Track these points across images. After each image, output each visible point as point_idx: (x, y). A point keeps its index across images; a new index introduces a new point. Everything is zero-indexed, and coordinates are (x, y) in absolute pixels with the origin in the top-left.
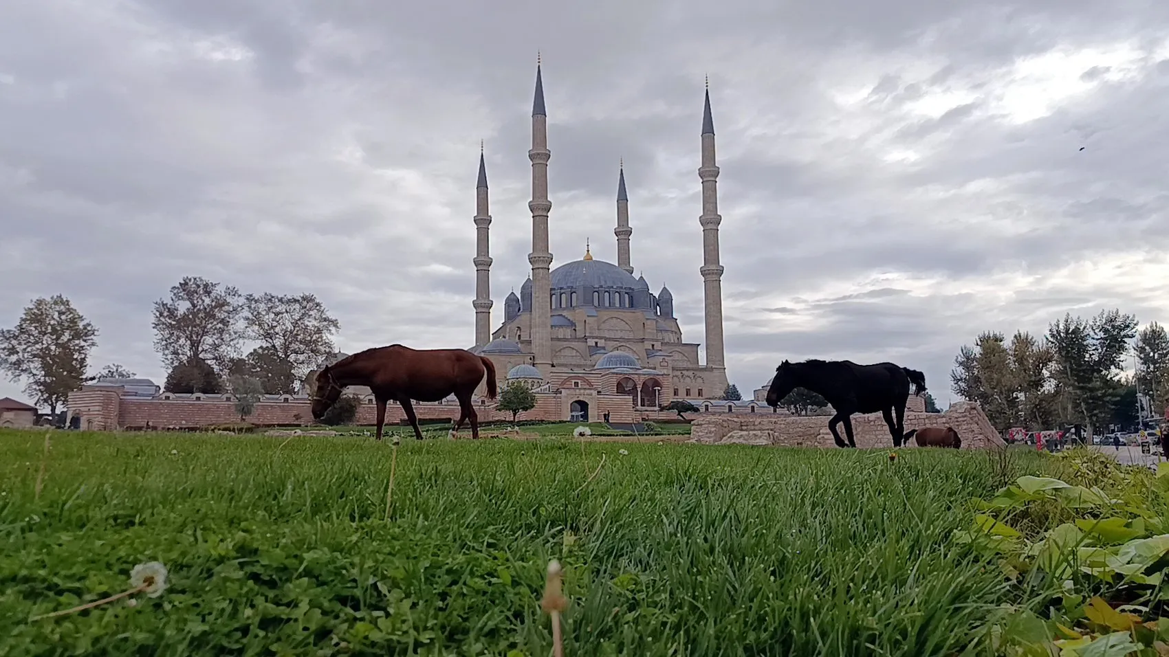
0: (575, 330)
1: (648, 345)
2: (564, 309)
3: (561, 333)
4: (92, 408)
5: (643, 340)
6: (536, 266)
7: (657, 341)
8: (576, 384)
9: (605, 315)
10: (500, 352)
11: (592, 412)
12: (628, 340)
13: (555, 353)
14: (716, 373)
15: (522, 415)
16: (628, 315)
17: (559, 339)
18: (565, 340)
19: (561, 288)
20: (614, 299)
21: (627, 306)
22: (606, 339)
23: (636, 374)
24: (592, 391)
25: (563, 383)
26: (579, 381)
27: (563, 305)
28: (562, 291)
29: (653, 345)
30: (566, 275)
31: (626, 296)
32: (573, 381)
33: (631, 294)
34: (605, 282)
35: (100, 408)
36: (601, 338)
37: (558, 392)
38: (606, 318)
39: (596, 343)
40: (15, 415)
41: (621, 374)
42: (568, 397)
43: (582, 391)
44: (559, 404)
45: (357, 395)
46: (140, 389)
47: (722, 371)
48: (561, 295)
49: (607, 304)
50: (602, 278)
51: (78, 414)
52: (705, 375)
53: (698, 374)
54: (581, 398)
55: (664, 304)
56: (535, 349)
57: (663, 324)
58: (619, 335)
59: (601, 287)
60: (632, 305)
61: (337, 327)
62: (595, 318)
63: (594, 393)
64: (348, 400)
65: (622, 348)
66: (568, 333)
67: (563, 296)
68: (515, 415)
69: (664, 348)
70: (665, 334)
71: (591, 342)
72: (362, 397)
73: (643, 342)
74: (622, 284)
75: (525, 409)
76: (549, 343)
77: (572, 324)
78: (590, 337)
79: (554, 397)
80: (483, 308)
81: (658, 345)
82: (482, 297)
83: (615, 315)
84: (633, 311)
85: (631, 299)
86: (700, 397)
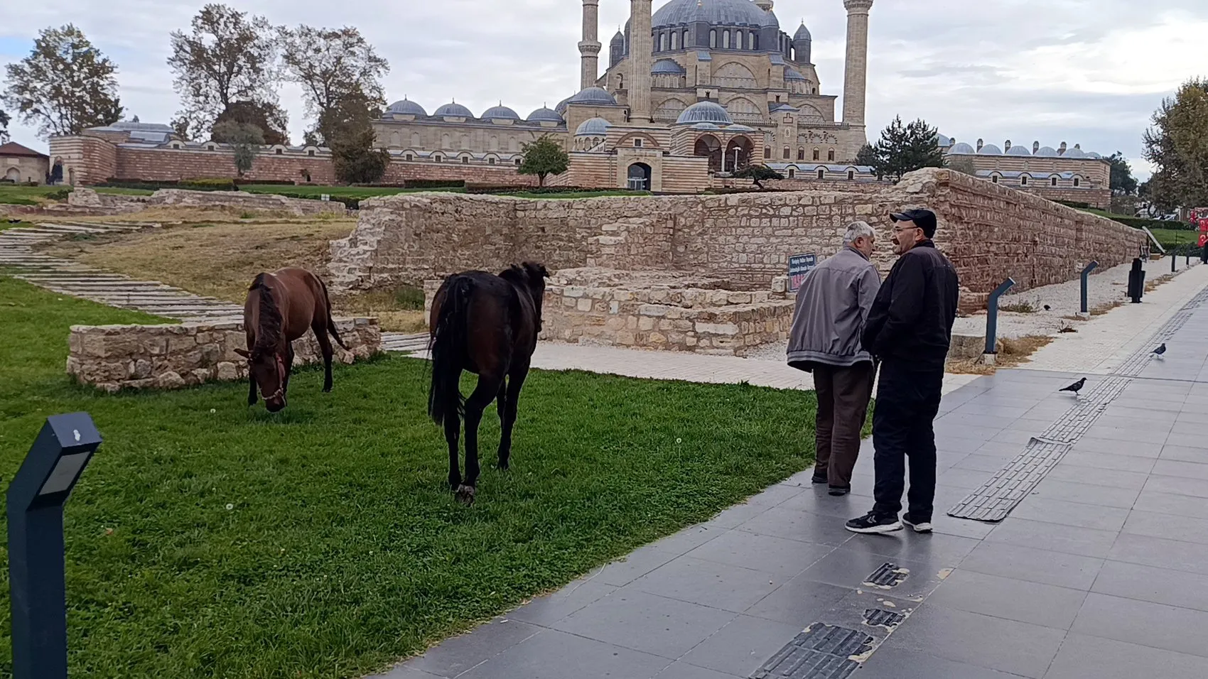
0: (685, 77)
1: (771, 97)
2: (675, 52)
3: (667, 81)
4: (72, 156)
5: (765, 91)
7: (783, 91)
8: (638, 142)
9: (722, 59)
10: (590, 103)
11: (656, 178)
12: (749, 91)
13: (655, 105)
14: (852, 132)
15: (552, 180)
16: (751, 60)
17: (663, 89)
18: (671, 90)
19: (672, 26)
20: (735, 39)
21: (751, 47)
22: (720, 89)
23: (721, 131)
24: (657, 152)
25: (621, 141)
26: (642, 139)
27: (674, 47)
28: (673, 29)
29: (778, 97)
30: (679, 9)
31: (751, 35)
32: (634, 138)
33: (755, 30)
34: (726, 17)
35: (81, 156)
36: (714, 88)
37: (614, 151)
38: (722, 63)
39: (708, 94)
40: (20, 162)
41: (701, 130)
42: (625, 158)
43: (644, 152)
44: (613, 168)
46: (147, 135)
47: (861, 129)
48: (671, 34)
49: (726, 45)
50: (722, 12)
51: (60, 162)
52: (841, 133)
53: (830, 132)
54: (642, 160)
55: (801, 43)
56: (631, 101)
57: (794, 71)
58: (737, 84)
59: (720, 23)
60: (757, 47)
62: (709, 63)
63: (659, 154)
65: (739, 100)
66: (675, 81)
67: (674, 35)
68: (542, 178)
69: (793, 100)
70: (796, 84)
71: (702, 93)
73: (766, 93)
74: (747, 20)
75: (555, 172)
76: (648, 94)
77: (681, 71)
78: (700, 86)
79: (608, 158)
80: (589, 50)
81: (784, 97)
82: (589, 39)
83: (735, 58)
84: (758, 54)
85: (757, 38)
86: (831, 161)
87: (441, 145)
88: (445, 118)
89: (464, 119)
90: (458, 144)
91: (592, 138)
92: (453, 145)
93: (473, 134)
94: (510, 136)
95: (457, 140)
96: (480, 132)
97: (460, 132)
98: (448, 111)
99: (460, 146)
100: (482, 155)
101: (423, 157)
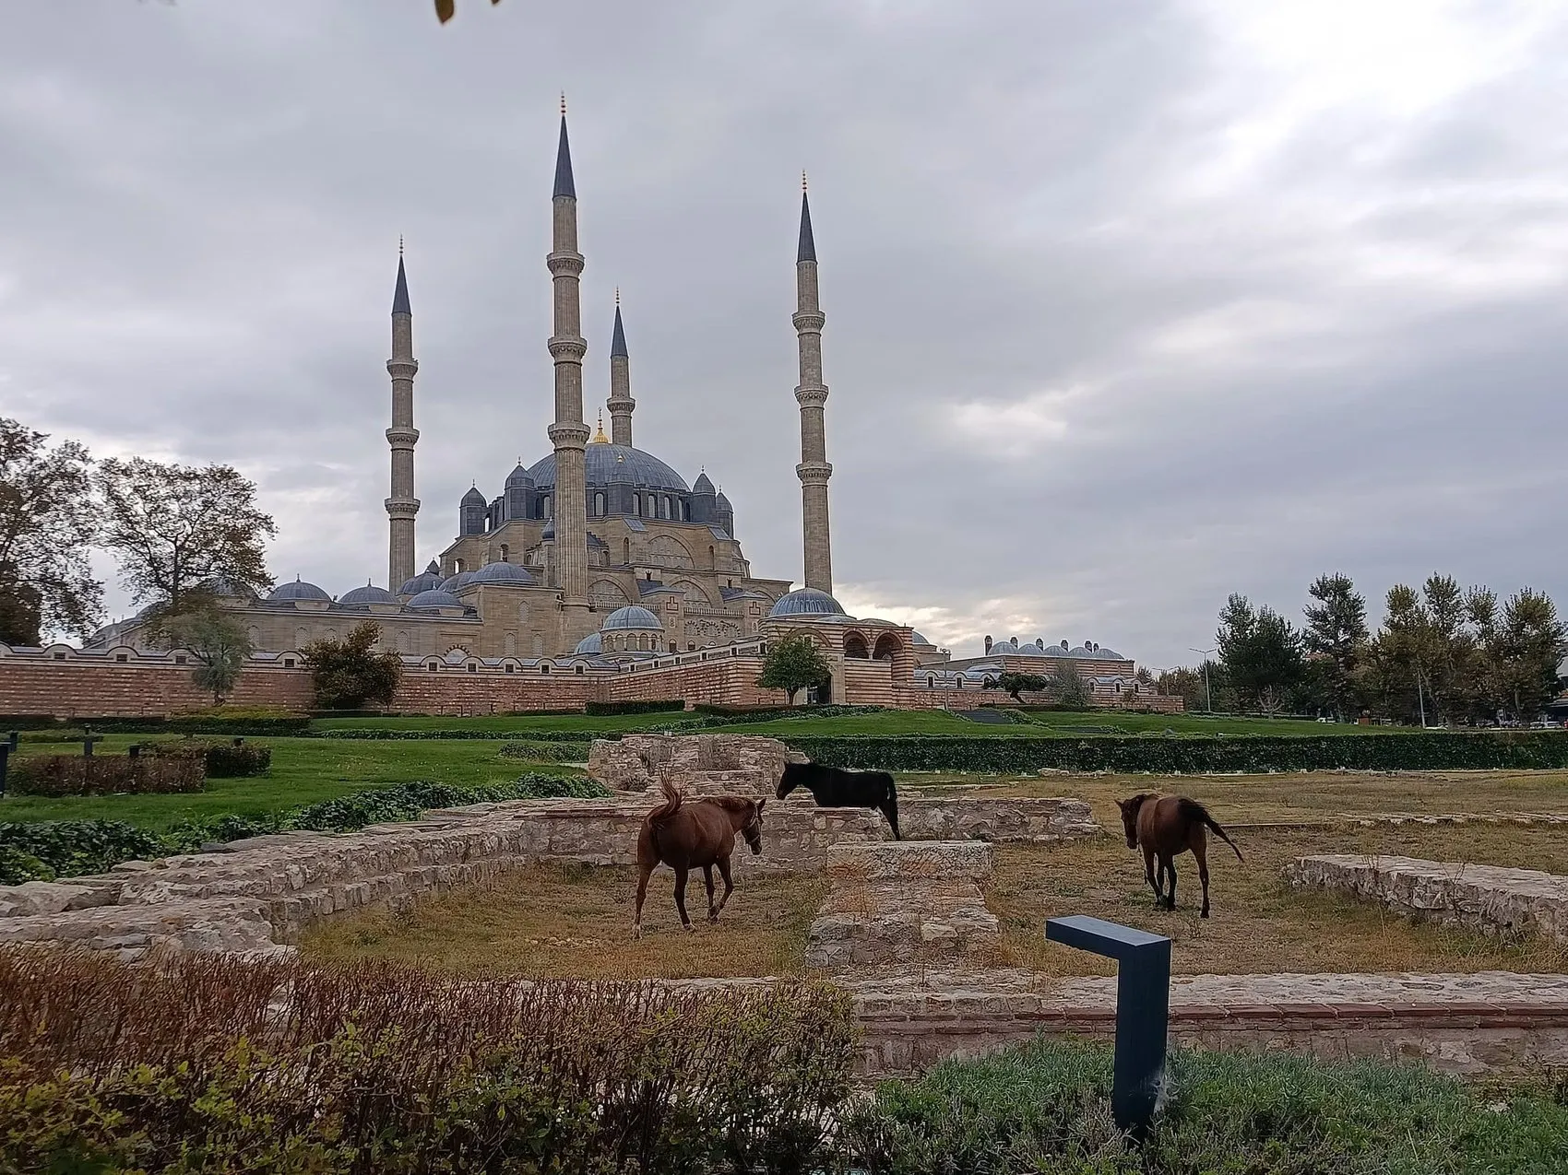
0: (607, 553)
1: (723, 580)
5: (715, 573)
6: (562, 444)
7: (737, 574)
9: (654, 530)
11: (839, 690)
12: (692, 572)
16: (686, 533)
20: (662, 505)
21: (682, 518)
22: (663, 570)
23: (868, 627)
24: (837, 654)
29: (730, 582)
31: (680, 502)
32: (803, 636)
33: (685, 496)
34: (646, 478)
36: (653, 567)
38: (653, 536)
39: (649, 575)
49: (652, 514)
50: (641, 473)
56: (563, 582)
58: (675, 563)
59: (641, 485)
60: (688, 517)
62: (643, 536)
63: (839, 657)
65: (683, 584)
66: (597, 557)
69: (745, 586)
71: (641, 574)
73: (714, 576)
74: (670, 484)
76: (586, 573)
77: (602, 544)
78: (637, 565)
80: (403, 510)
81: (736, 583)
82: (401, 492)
83: (666, 531)
84: (693, 527)
85: (687, 507)
88: (297, 604)
89: (328, 606)
91: (638, 634)
97: (324, 625)
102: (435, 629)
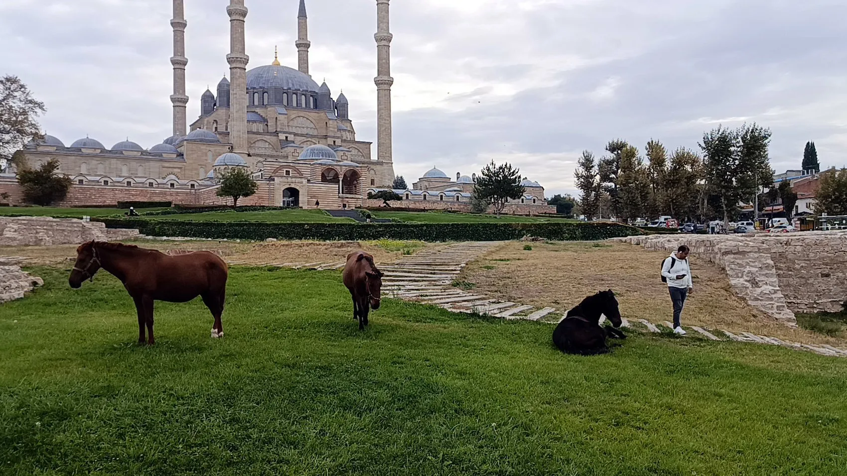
0: (267, 125)
1: (330, 141)
2: (257, 107)
3: (255, 127)
5: (326, 137)
6: (234, 65)
7: (338, 138)
8: (288, 172)
9: (293, 114)
10: (201, 140)
11: (303, 199)
12: (312, 136)
13: (251, 144)
14: (385, 166)
16: (313, 115)
17: (254, 133)
18: (258, 133)
19: (254, 88)
20: (301, 100)
21: (312, 107)
22: (295, 135)
23: (338, 165)
24: (303, 180)
25: (275, 171)
26: (290, 170)
27: (256, 103)
28: (255, 91)
29: (334, 142)
30: (257, 77)
31: (311, 98)
32: (285, 170)
33: (314, 95)
34: (293, 85)
36: (290, 133)
37: (271, 179)
38: (293, 116)
39: (287, 137)
41: (325, 165)
42: (280, 184)
43: (294, 180)
44: (271, 192)
45: (68, 175)
47: (390, 165)
48: (254, 94)
49: (295, 104)
50: (290, 81)
52: (378, 167)
53: (372, 167)
54: (293, 186)
55: (341, 107)
56: (233, 139)
57: (344, 126)
58: (305, 131)
59: (290, 89)
60: (316, 107)
61: (43, 110)
62: (286, 116)
63: (305, 181)
64: (58, 180)
65: (308, 143)
66: (260, 127)
67: (256, 95)
68: (236, 200)
69: (344, 144)
70: (344, 133)
71: (282, 137)
72: (72, 177)
73: (326, 138)
74: (307, 87)
75: (246, 195)
76: (246, 136)
77: (264, 120)
78: (281, 132)
79: (268, 184)
80: (180, 101)
81: (338, 142)
82: (179, 92)
83: (302, 114)
84: (317, 111)
85: (315, 101)
86: (373, 186)
87: (80, 171)
88: (82, 150)
89: (99, 151)
90: (96, 170)
92: (91, 171)
93: (107, 162)
94: (139, 164)
95: (94, 167)
96: (114, 161)
97: (97, 161)
98: (85, 144)
99: (97, 172)
100: (143, 180)
101: (93, 181)
102: (158, 164)
